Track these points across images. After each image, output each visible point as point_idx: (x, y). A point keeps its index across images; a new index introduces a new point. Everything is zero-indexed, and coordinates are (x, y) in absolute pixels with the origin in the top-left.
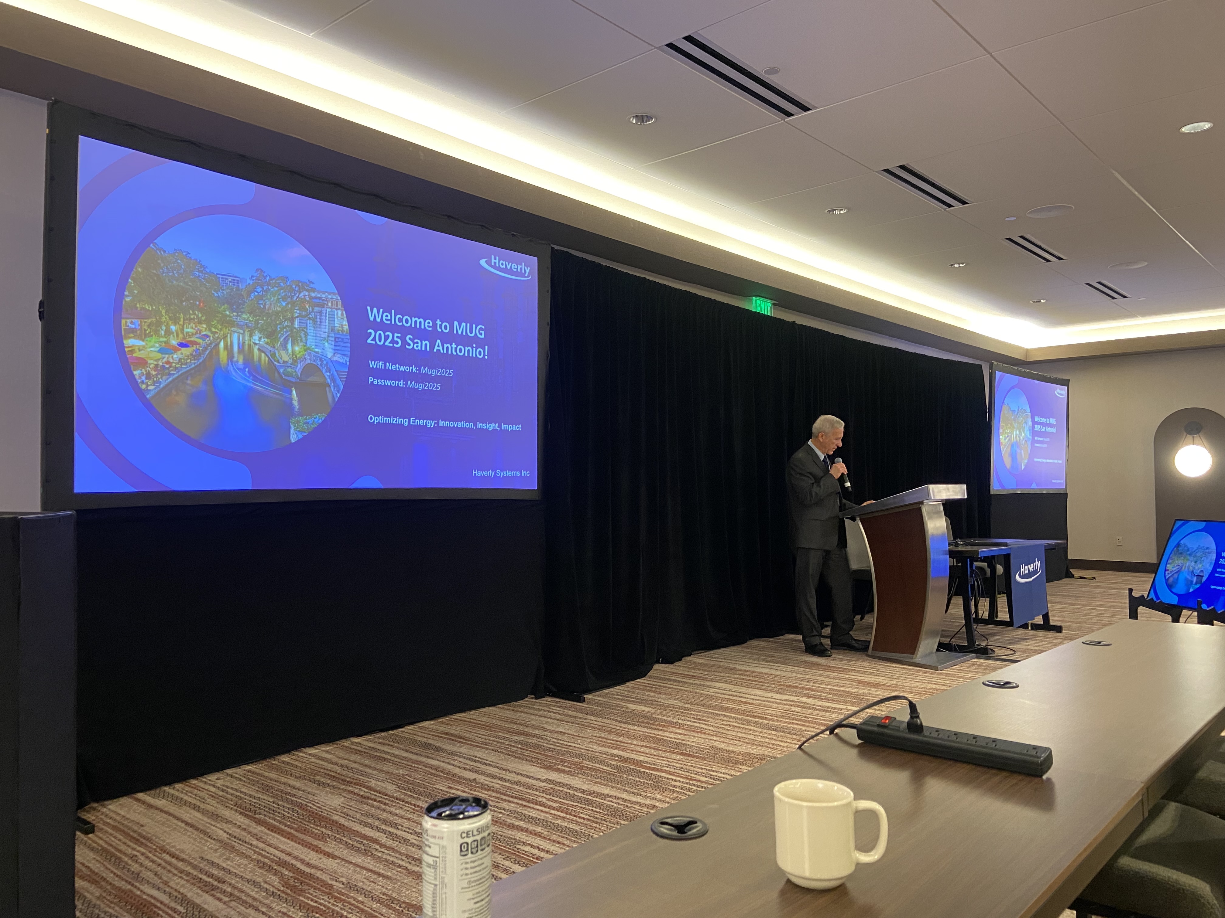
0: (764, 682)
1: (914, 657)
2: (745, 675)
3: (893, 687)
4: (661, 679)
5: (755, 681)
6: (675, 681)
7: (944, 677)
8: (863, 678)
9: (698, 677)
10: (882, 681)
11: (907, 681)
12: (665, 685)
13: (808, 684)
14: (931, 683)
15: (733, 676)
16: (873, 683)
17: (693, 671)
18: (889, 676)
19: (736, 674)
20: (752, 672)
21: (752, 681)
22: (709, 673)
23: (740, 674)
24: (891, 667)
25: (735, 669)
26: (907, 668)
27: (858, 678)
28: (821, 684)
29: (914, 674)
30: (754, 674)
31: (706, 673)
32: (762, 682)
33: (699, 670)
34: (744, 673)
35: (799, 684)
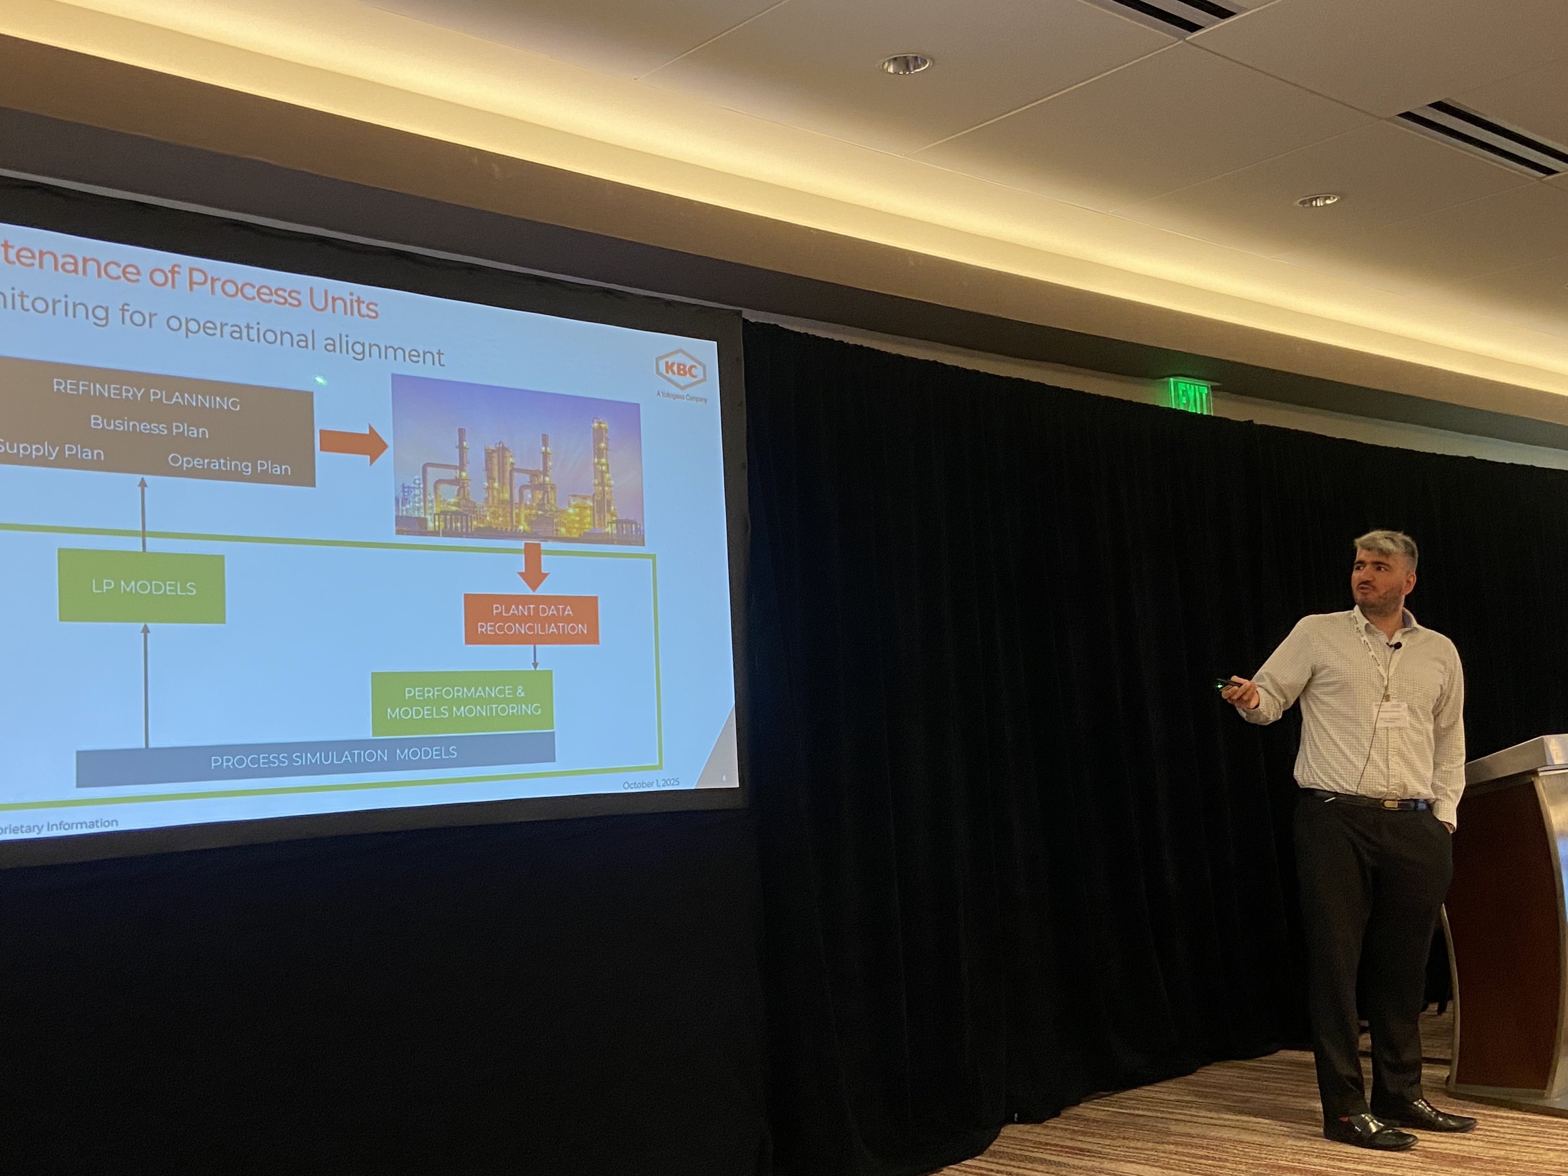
0: (1226, 1160)
1: (1546, 1096)
2: (1186, 1145)
3: (1500, 1164)
4: (1013, 1157)
5: (1207, 1158)
6: (1042, 1161)
8: (1436, 1145)
9: (1088, 1151)
10: (1477, 1150)
11: (1529, 1150)
13: (1317, 1161)
15: (1160, 1147)
16: (1456, 1156)
17: (1080, 1138)
18: (1491, 1139)
19: (1169, 1143)
20: (1204, 1137)
21: (1202, 1157)
22: (1115, 1142)
23: (1176, 1144)
24: (1496, 1117)
25: (1169, 1133)
26: (1530, 1120)
27: (1426, 1144)
28: (1346, 1161)
29: (1545, 1132)
30: (1205, 1142)
31: (1108, 1142)
32: (1220, 1160)
33: (1093, 1135)
34: (1184, 1139)
35: (1299, 1161)
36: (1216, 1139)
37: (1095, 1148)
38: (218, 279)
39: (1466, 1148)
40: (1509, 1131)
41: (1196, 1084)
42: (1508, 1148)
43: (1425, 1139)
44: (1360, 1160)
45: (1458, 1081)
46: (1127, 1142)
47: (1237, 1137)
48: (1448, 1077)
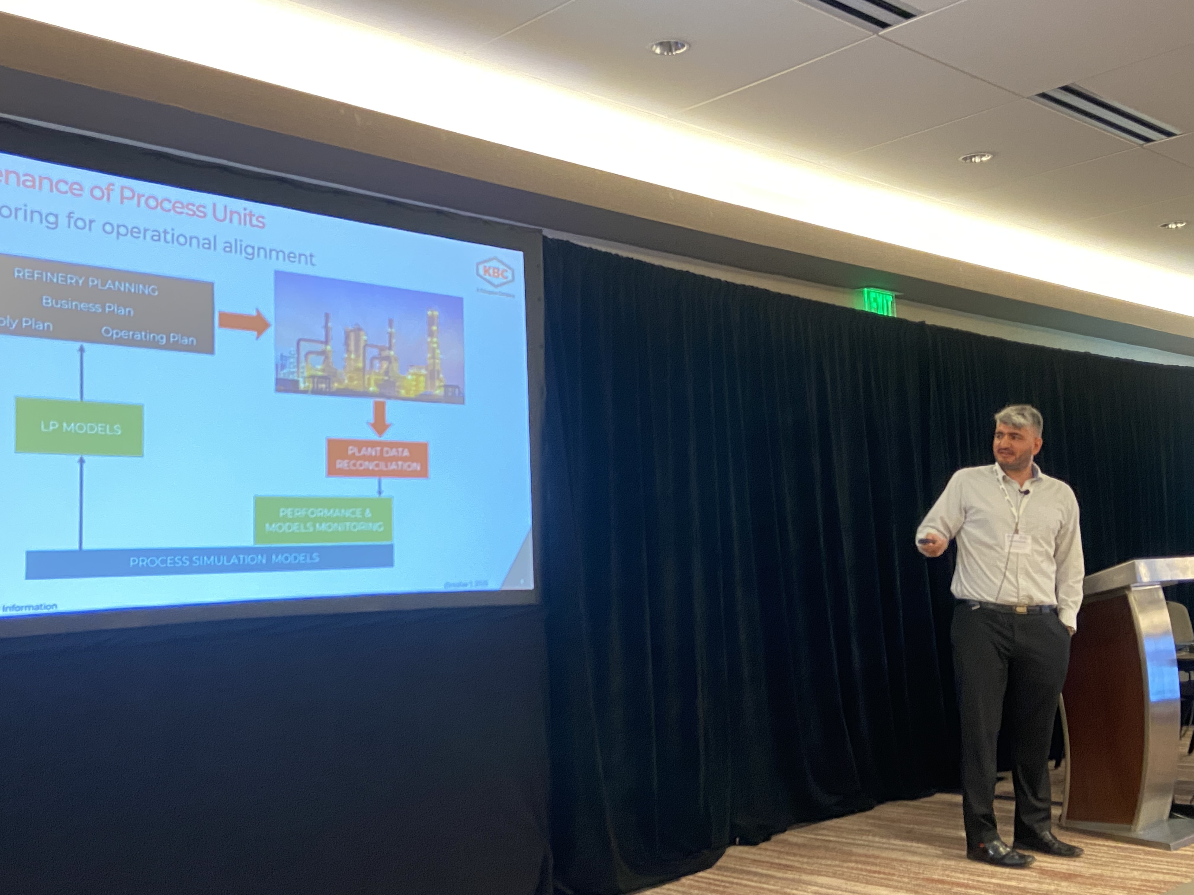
0: (894, 875)
1: (1132, 829)
2: (864, 863)
3: (1097, 880)
4: (735, 871)
5: (879, 873)
6: (756, 874)
7: (1179, 861)
8: (1049, 865)
9: (791, 867)
10: (1079, 869)
11: (1120, 869)
12: (739, 881)
13: (961, 876)
14: (1157, 872)
15: (846, 865)
16: (1064, 873)
17: (786, 857)
18: (1090, 861)
19: (851, 861)
20: (877, 857)
21: (875, 872)
22: (810, 861)
23: (856, 862)
24: (1095, 845)
25: (851, 854)
26: (1120, 848)
27: (1042, 864)
28: (982, 876)
29: (1131, 857)
30: (878, 861)
31: (805, 860)
32: (889, 874)
33: (795, 855)
34: (863, 859)
35: (948, 876)
36: (887, 858)
37: (797, 864)
38: (143, 196)
39: (1072, 868)
40: (1105, 855)
41: (873, 818)
42: (1103, 868)
43: (1042, 861)
44: (992, 875)
45: (1068, 817)
46: (820, 861)
47: (902, 858)
48: (1061, 816)
